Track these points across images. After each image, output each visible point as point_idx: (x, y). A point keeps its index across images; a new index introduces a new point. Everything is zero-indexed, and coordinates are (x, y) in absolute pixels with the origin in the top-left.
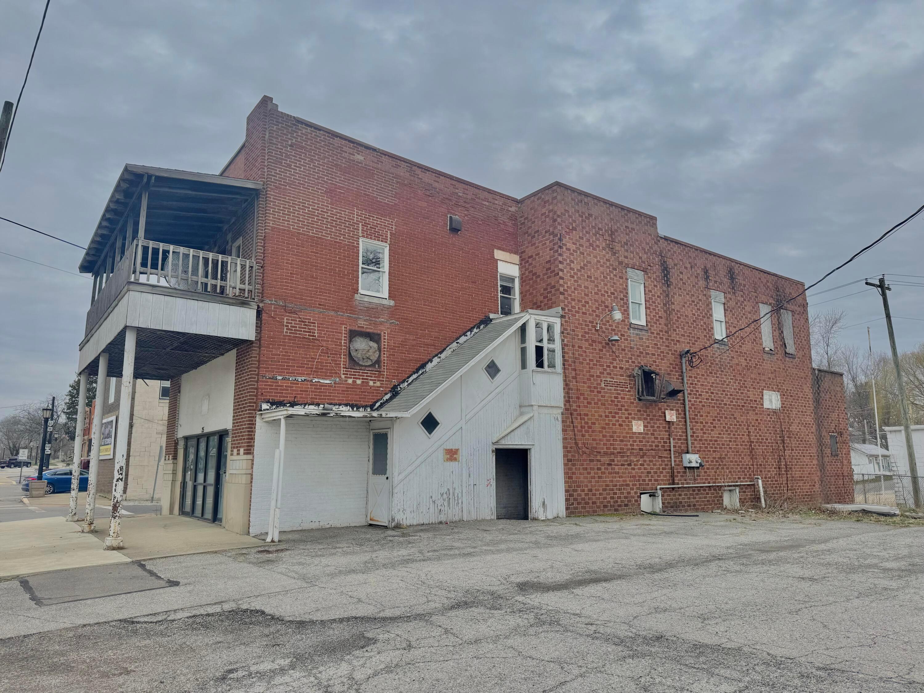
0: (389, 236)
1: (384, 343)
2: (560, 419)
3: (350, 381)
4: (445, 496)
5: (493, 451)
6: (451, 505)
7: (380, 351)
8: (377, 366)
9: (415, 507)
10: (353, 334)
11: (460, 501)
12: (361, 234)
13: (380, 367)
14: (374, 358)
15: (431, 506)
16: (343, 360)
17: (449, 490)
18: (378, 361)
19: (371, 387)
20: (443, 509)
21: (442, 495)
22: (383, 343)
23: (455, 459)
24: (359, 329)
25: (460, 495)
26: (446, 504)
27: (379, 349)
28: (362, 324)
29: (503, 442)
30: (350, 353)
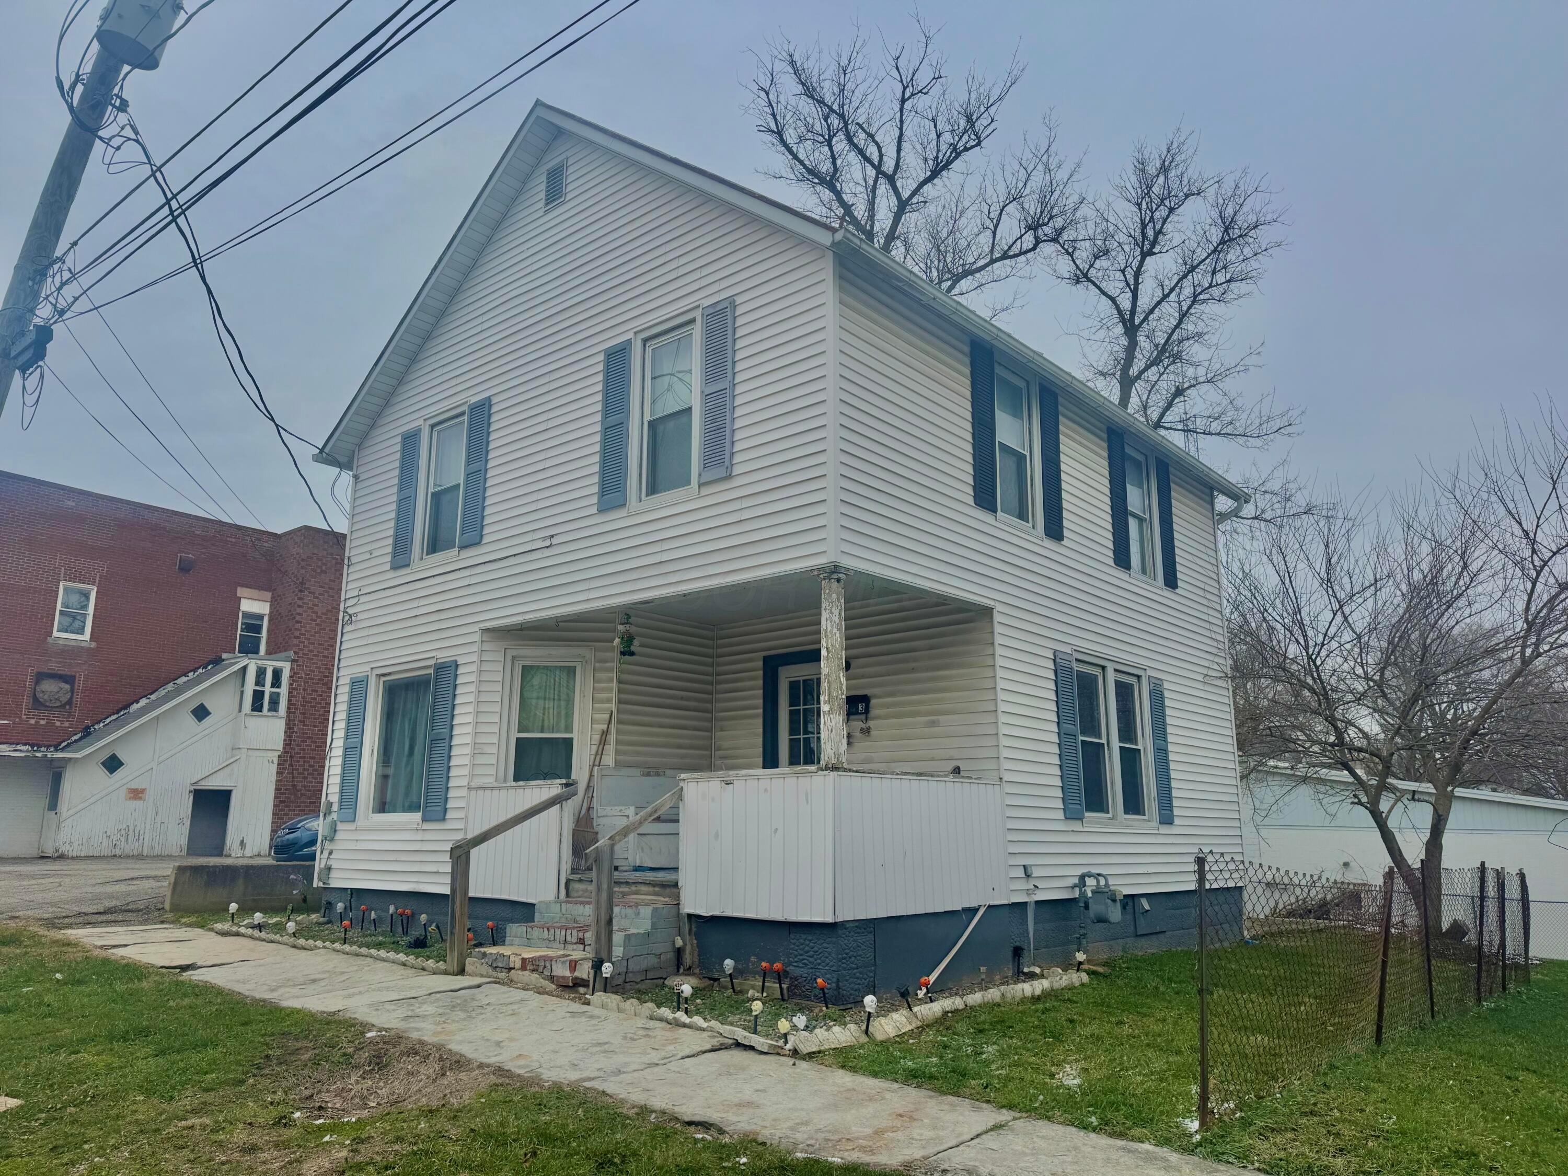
0: (98, 579)
1: (80, 684)
2: (276, 761)
3: (32, 722)
4: (123, 832)
5: (190, 792)
6: (129, 841)
7: (72, 693)
8: (67, 707)
9: (84, 840)
10: (40, 677)
11: (141, 838)
12: (62, 578)
13: (71, 708)
14: (64, 699)
15: (104, 841)
16: (26, 700)
17: (128, 826)
18: (69, 702)
19: (57, 727)
20: (119, 843)
21: (119, 831)
22: (77, 684)
23: (140, 798)
24: (50, 671)
25: (142, 832)
26: (123, 839)
27: (72, 691)
28: (54, 666)
29: (203, 783)
30: (35, 695)
